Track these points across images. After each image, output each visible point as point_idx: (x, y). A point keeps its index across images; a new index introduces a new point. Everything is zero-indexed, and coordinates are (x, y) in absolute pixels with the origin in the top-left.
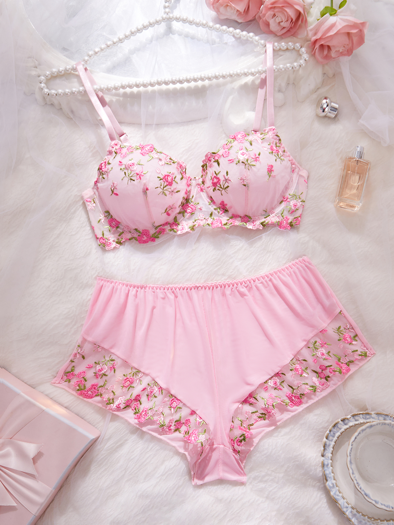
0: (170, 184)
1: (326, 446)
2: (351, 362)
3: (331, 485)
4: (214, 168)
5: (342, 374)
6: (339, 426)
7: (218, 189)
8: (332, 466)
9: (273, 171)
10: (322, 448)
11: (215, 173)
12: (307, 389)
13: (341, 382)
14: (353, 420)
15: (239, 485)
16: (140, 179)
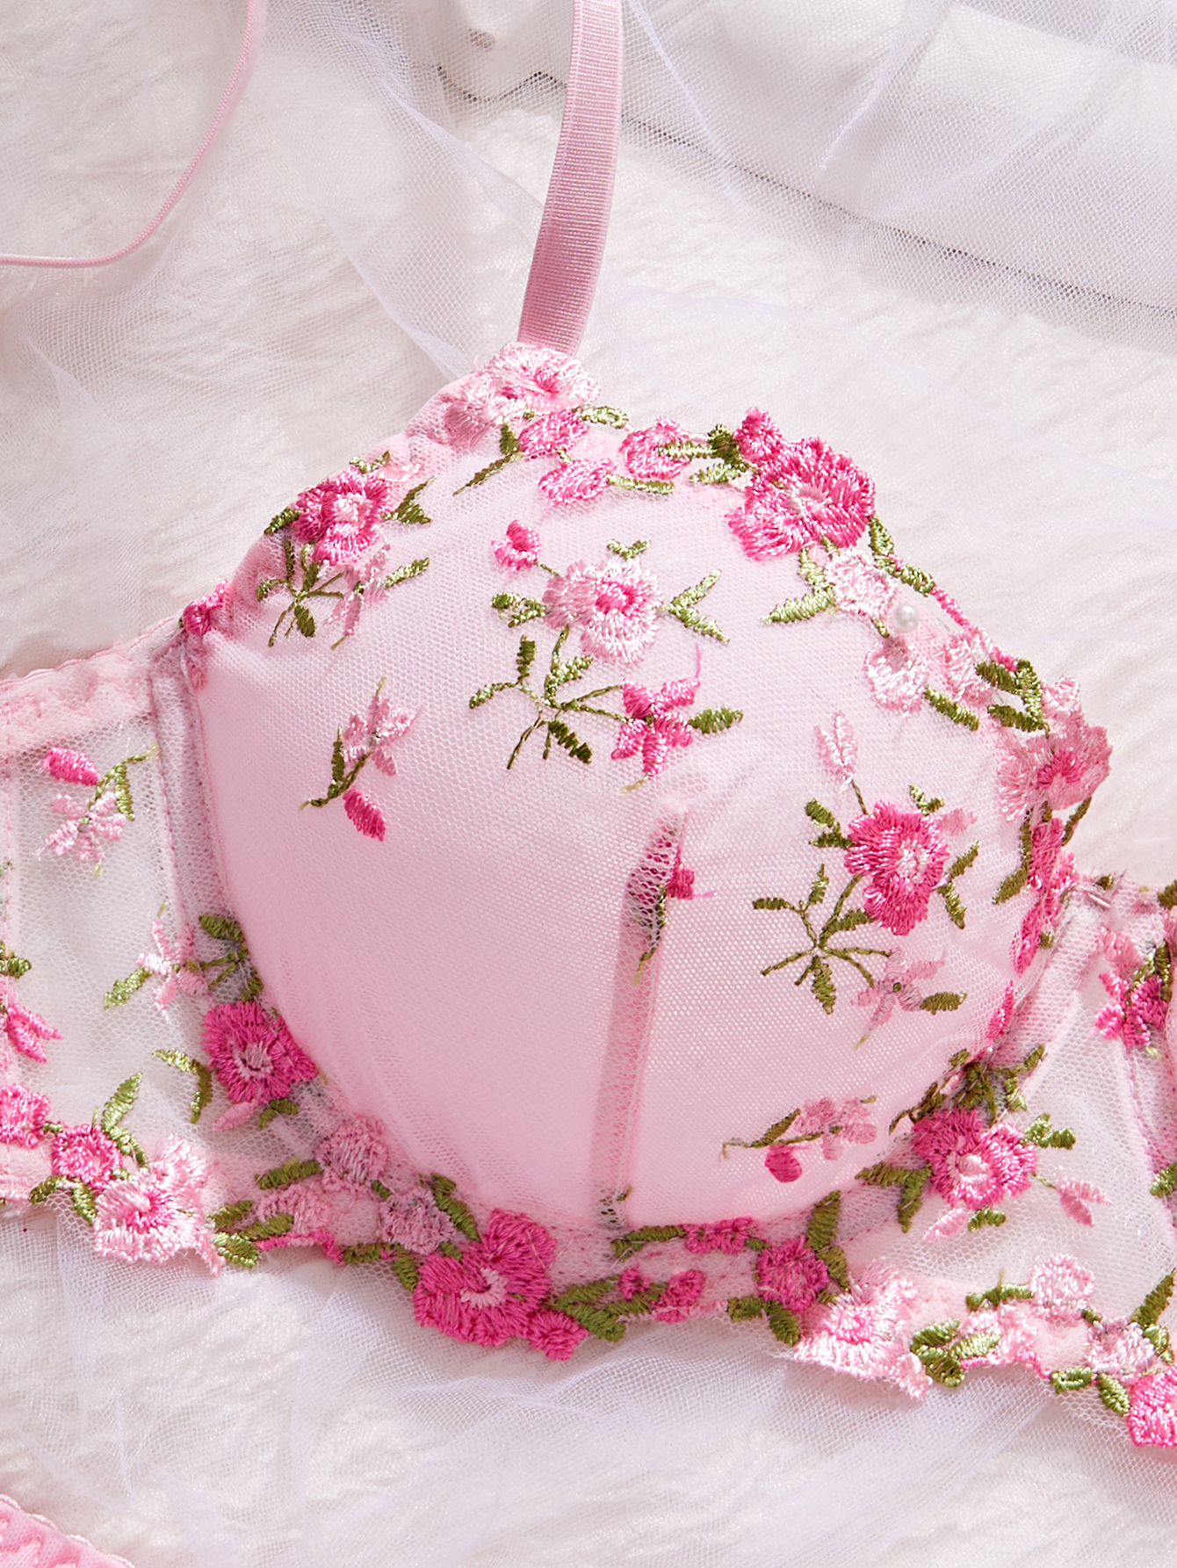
0: (899, 910)
16: (649, 765)
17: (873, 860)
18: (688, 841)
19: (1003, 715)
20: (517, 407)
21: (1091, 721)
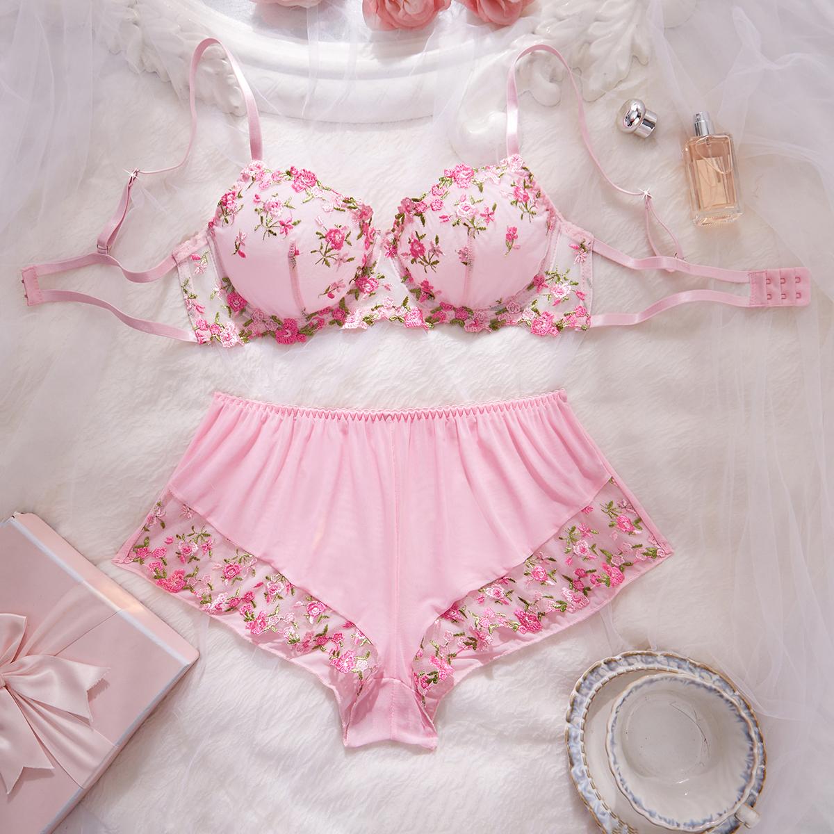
0: (338, 246)
1: (575, 704)
2: (628, 565)
3: (580, 774)
4: (414, 226)
5: (611, 586)
6: (601, 671)
7: (420, 262)
8: (582, 741)
9: (516, 237)
10: (569, 708)
11: (417, 234)
12: (549, 606)
13: (609, 601)
14: (625, 663)
15: (424, 753)
16: (287, 234)
17: (331, 239)
18: (296, 245)
19: (350, 208)
20: (253, 172)
21: (366, 205)
